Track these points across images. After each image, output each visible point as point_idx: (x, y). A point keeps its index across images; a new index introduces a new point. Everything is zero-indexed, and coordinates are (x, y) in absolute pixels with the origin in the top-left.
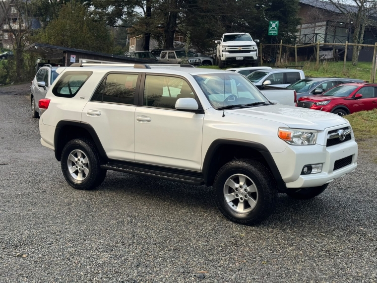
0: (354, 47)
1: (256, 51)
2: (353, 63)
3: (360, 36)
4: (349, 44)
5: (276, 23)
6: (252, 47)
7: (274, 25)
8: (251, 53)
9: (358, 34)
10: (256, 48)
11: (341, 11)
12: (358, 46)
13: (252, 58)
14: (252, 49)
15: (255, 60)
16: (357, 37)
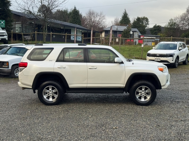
0: (44, 34)
1: (7, 35)
2: (44, 42)
3: (45, 29)
4: (53, 33)
5: (4, 21)
6: (5, 34)
7: (2, 22)
8: (5, 36)
9: (45, 28)
10: (7, 34)
11: (36, 17)
12: (45, 34)
13: (5, 39)
14: (5, 35)
15: (7, 40)
16: (45, 30)
